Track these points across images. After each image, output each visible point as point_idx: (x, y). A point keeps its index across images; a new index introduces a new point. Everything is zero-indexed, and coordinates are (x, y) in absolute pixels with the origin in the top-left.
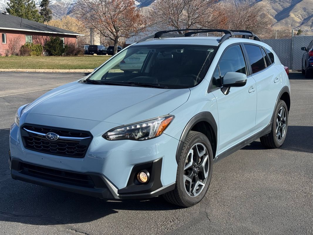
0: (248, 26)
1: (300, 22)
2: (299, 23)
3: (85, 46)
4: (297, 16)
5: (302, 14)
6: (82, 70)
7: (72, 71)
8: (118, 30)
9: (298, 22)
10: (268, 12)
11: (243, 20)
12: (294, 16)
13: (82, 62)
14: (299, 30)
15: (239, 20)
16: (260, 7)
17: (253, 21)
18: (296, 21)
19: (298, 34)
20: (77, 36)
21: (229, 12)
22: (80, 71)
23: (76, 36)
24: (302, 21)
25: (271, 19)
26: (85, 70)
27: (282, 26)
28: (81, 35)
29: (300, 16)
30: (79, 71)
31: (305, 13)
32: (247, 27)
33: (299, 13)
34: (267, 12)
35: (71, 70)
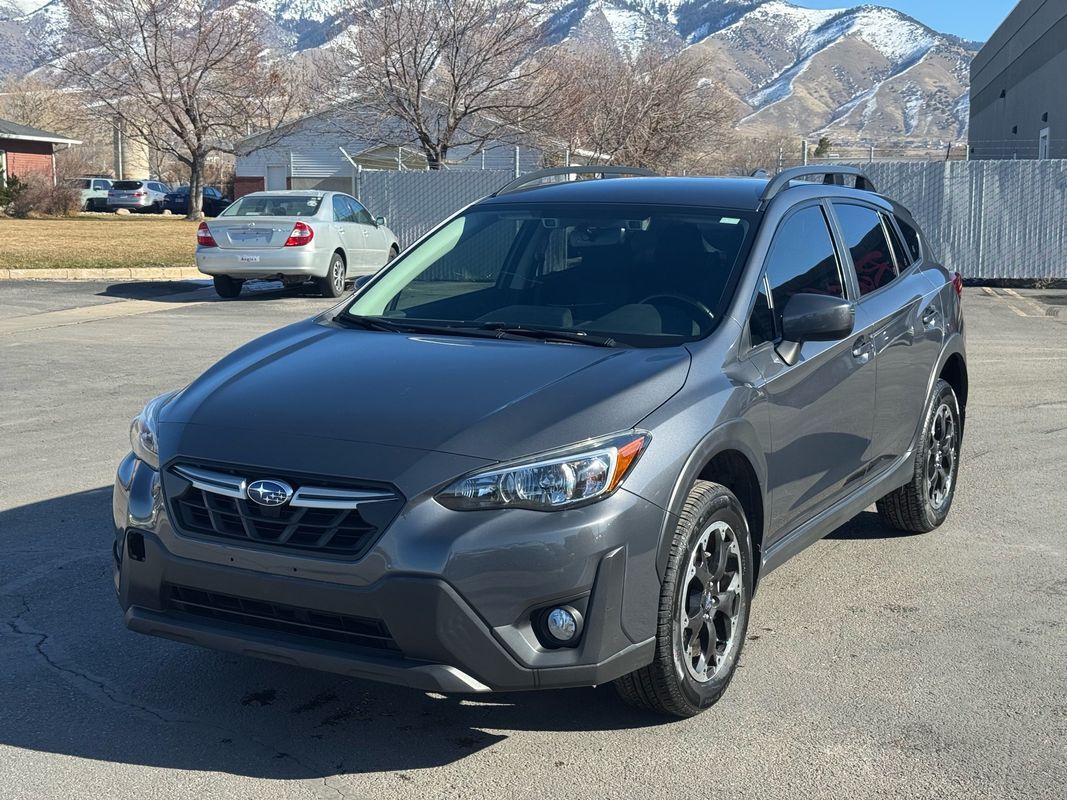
0: (657, 124)
1: (826, 113)
2: (823, 115)
3: (93, 180)
4: (816, 95)
5: (830, 87)
6: (59, 270)
7: (17, 274)
8: (205, 128)
9: (817, 114)
10: (724, 79)
11: (639, 105)
12: (805, 92)
13: (64, 242)
14: (821, 141)
15: (626, 103)
16: (695, 61)
17: (672, 108)
18: (812, 110)
19: (818, 153)
20: (56, 144)
21: (595, 74)
22: (50, 276)
23: (50, 144)
24: (829, 111)
25: (733, 101)
26: (70, 271)
27: (768, 123)
28: (70, 142)
29: (825, 93)
30: (46, 276)
31: (840, 84)
32: (653, 125)
33: (820, 84)
34: (720, 77)
35: (16, 271)
